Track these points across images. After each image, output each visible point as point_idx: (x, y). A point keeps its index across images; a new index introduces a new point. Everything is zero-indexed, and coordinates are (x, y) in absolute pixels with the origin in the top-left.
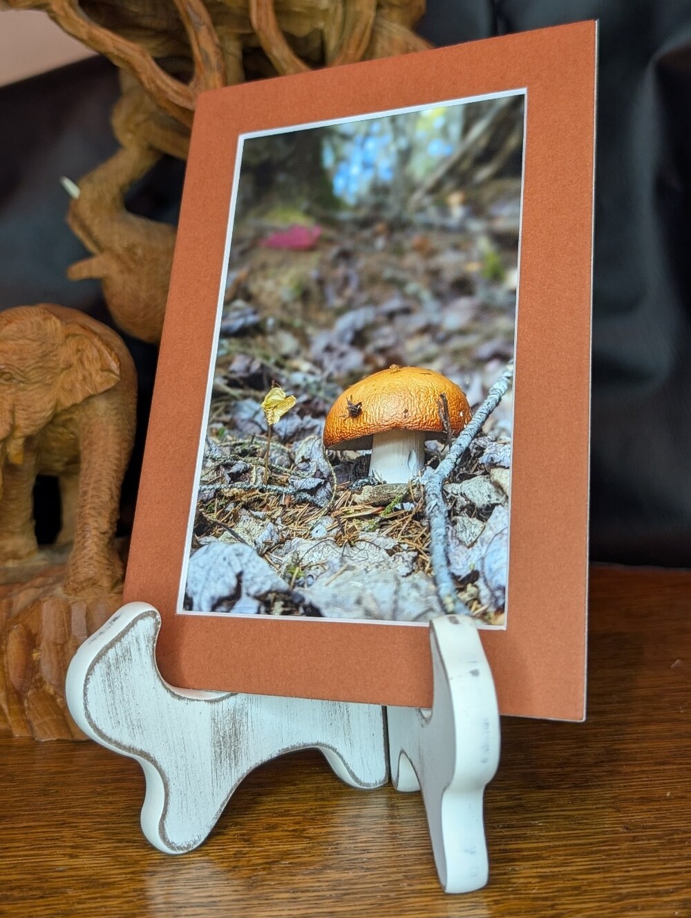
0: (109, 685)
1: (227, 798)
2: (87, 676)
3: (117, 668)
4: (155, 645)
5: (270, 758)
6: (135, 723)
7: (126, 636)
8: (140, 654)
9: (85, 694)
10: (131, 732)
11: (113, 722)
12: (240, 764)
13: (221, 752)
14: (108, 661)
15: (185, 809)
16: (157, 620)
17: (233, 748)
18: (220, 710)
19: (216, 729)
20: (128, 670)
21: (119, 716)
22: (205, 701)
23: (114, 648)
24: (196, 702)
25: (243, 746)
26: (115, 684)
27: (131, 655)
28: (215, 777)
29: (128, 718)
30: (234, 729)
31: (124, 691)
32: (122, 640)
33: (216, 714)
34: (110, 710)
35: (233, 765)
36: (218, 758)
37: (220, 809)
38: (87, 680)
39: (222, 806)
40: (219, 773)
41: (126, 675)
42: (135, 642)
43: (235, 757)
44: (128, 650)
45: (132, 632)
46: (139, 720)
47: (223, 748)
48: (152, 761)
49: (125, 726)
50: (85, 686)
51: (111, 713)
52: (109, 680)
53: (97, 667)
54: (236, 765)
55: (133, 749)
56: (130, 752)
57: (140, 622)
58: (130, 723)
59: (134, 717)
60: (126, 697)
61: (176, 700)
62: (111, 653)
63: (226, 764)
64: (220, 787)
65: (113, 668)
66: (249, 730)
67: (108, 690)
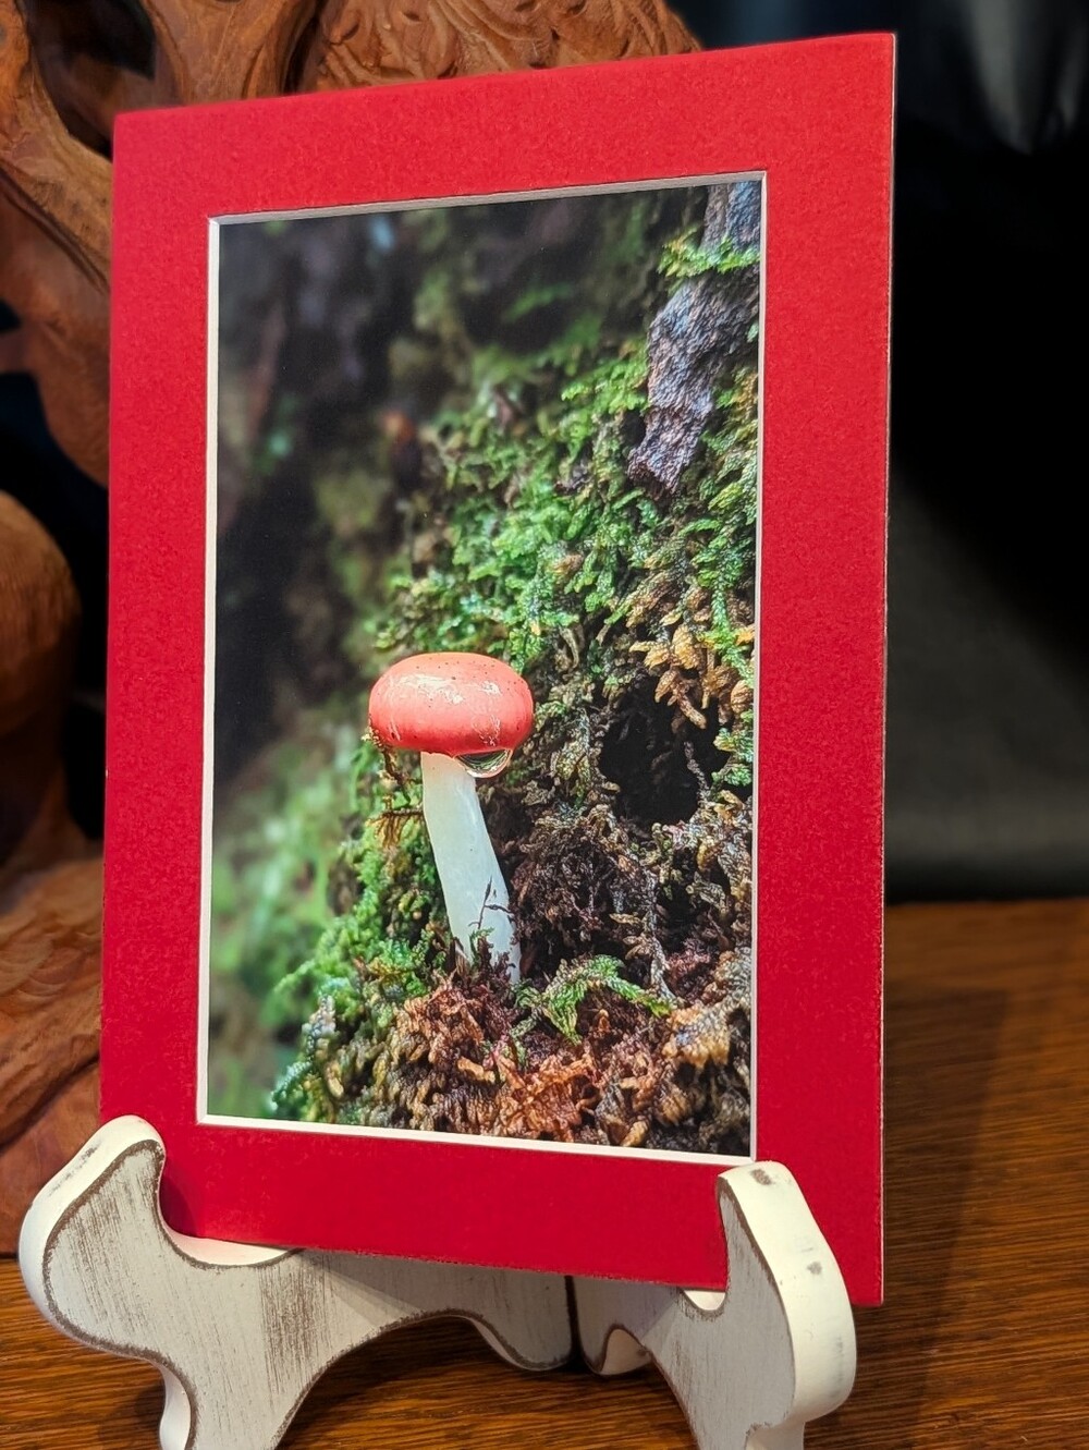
0: (85, 1260)
1: (296, 1405)
2: (46, 1250)
3: (96, 1233)
4: (157, 1192)
5: (365, 1340)
6: (133, 1311)
7: (107, 1184)
8: (134, 1208)
9: (46, 1278)
10: (126, 1324)
11: (96, 1313)
12: (314, 1354)
13: (281, 1340)
14: (80, 1224)
15: (224, 1428)
16: (158, 1153)
17: (301, 1331)
18: (275, 1277)
19: (270, 1306)
20: (114, 1235)
21: (105, 1303)
22: (250, 1266)
23: (87, 1204)
24: (233, 1269)
25: (318, 1327)
26: (94, 1257)
27: (117, 1211)
28: (272, 1376)
29: (121, 1305)
30: (301, 1303)
31: (111, 1265)
32: (101, 1190)
33: (269, 1284)
34: (89, 1295)
35: (303, 1356)
36: (275, 1348)
37: (284, 1423)
38: (47, 1257)
39: (287, 1418)
40: (279, 1371)
41: (111, 1241)
42: (122, 1190)
43: (306, 1343)
44: (112, 1205)
45: (117, 1177)
46: (139, 1306)
47: (283, 1332)
48: (165, 1363)
49: (116, 1316)
50: (45, 1264)
51: (92, 1300)
52: (83, 1252)
53: (62, 1236)
54: (307, 1356)
55: (132, 1348)
56: (127, 1353)
57: (128, 1161)
58: (124, 1312)
59: (130, 1301)
60: (114, 1275)
61: (199, 1271)
62: (84, 1211)
63: (290, 1357)
64: (283, 1390)
65: (88, 1233)
66: (328, 1302)
67: (83, 1268)
